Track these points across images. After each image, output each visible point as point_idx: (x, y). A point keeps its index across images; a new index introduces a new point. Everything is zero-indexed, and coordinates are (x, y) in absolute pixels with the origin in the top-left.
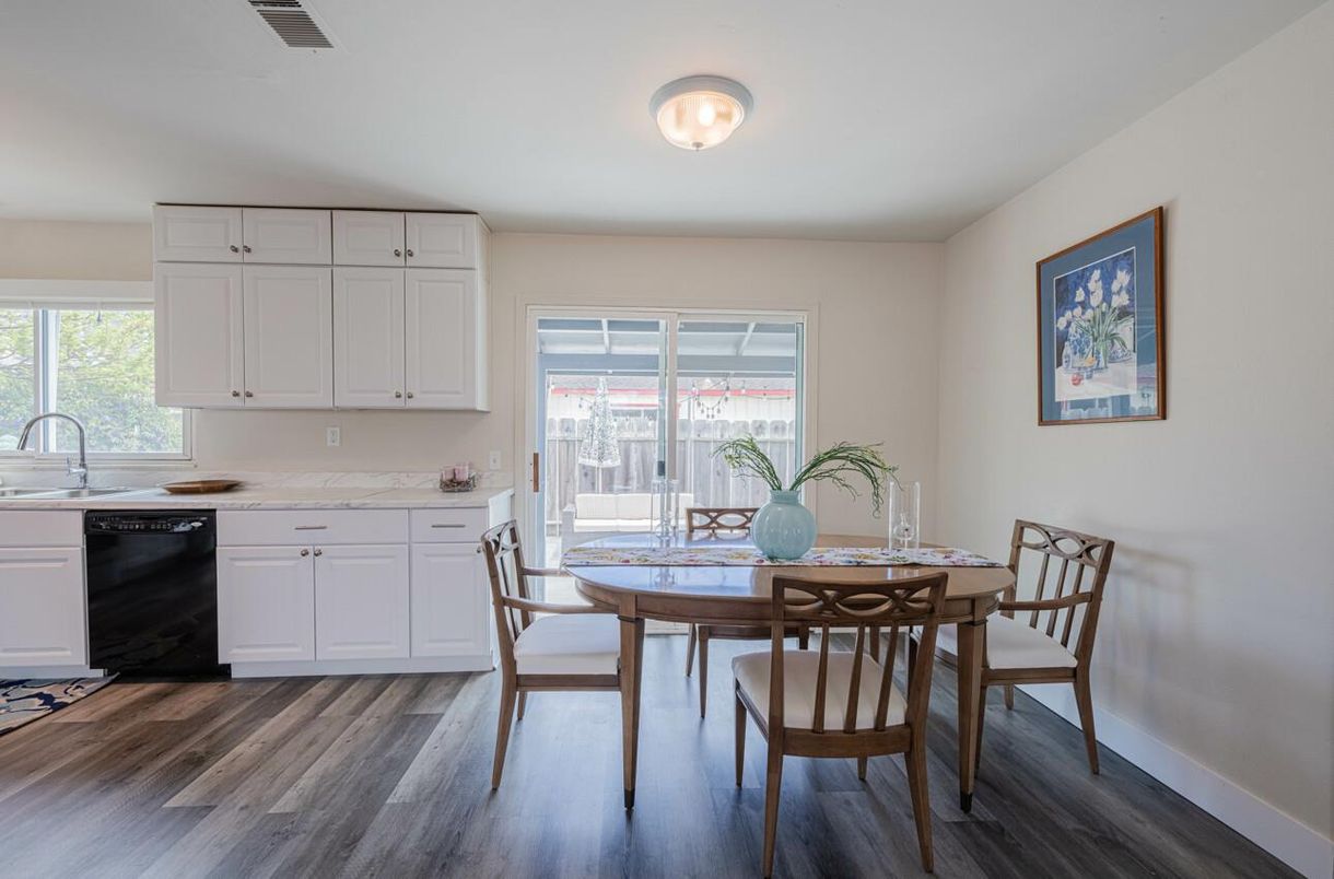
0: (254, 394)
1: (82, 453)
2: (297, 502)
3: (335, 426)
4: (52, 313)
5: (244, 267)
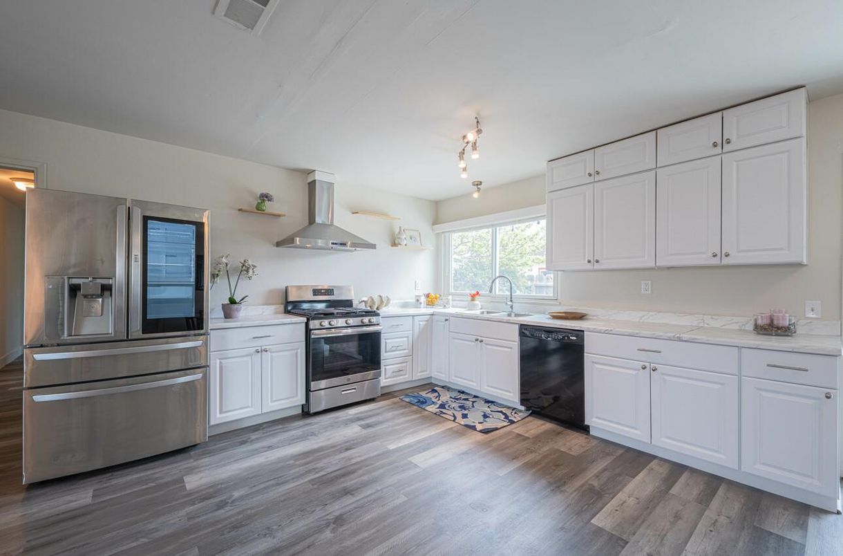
0: (600, 261)
1: (511, 295)
2: (638, 332)
3: (648, 280)
4: (498, 229)
5: (595, 184)
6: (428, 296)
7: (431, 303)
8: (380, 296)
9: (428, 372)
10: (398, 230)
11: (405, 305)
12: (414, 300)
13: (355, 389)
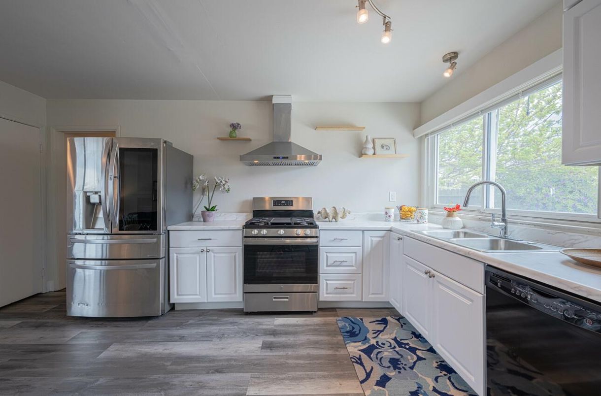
1: (504, 210)
6: (401, 208)
7: (404, 216)
8: (334, 208)
9: (383, 296)
10: (365, 139)
11: (374, 218)
12: (384, 213)
13: (287, 298)
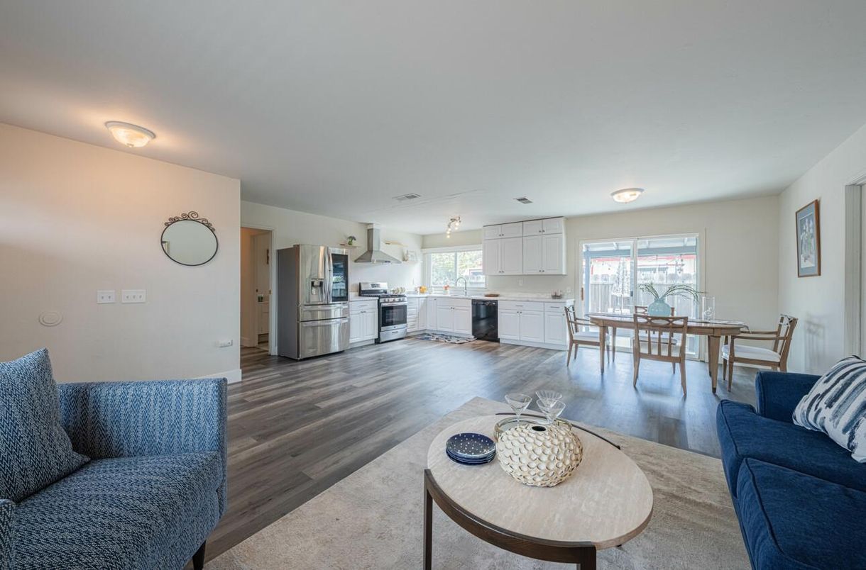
0: (504, 272)
1: (466, 287)
2: (516, 300)
4: (459, 253)
5: (502, 239)
6: (420, 288)
7: (422, 292)
8: (401, 288)
9: (425, 327)
10: (405, 252)
11: (412, 292)
12: (415, 290)
